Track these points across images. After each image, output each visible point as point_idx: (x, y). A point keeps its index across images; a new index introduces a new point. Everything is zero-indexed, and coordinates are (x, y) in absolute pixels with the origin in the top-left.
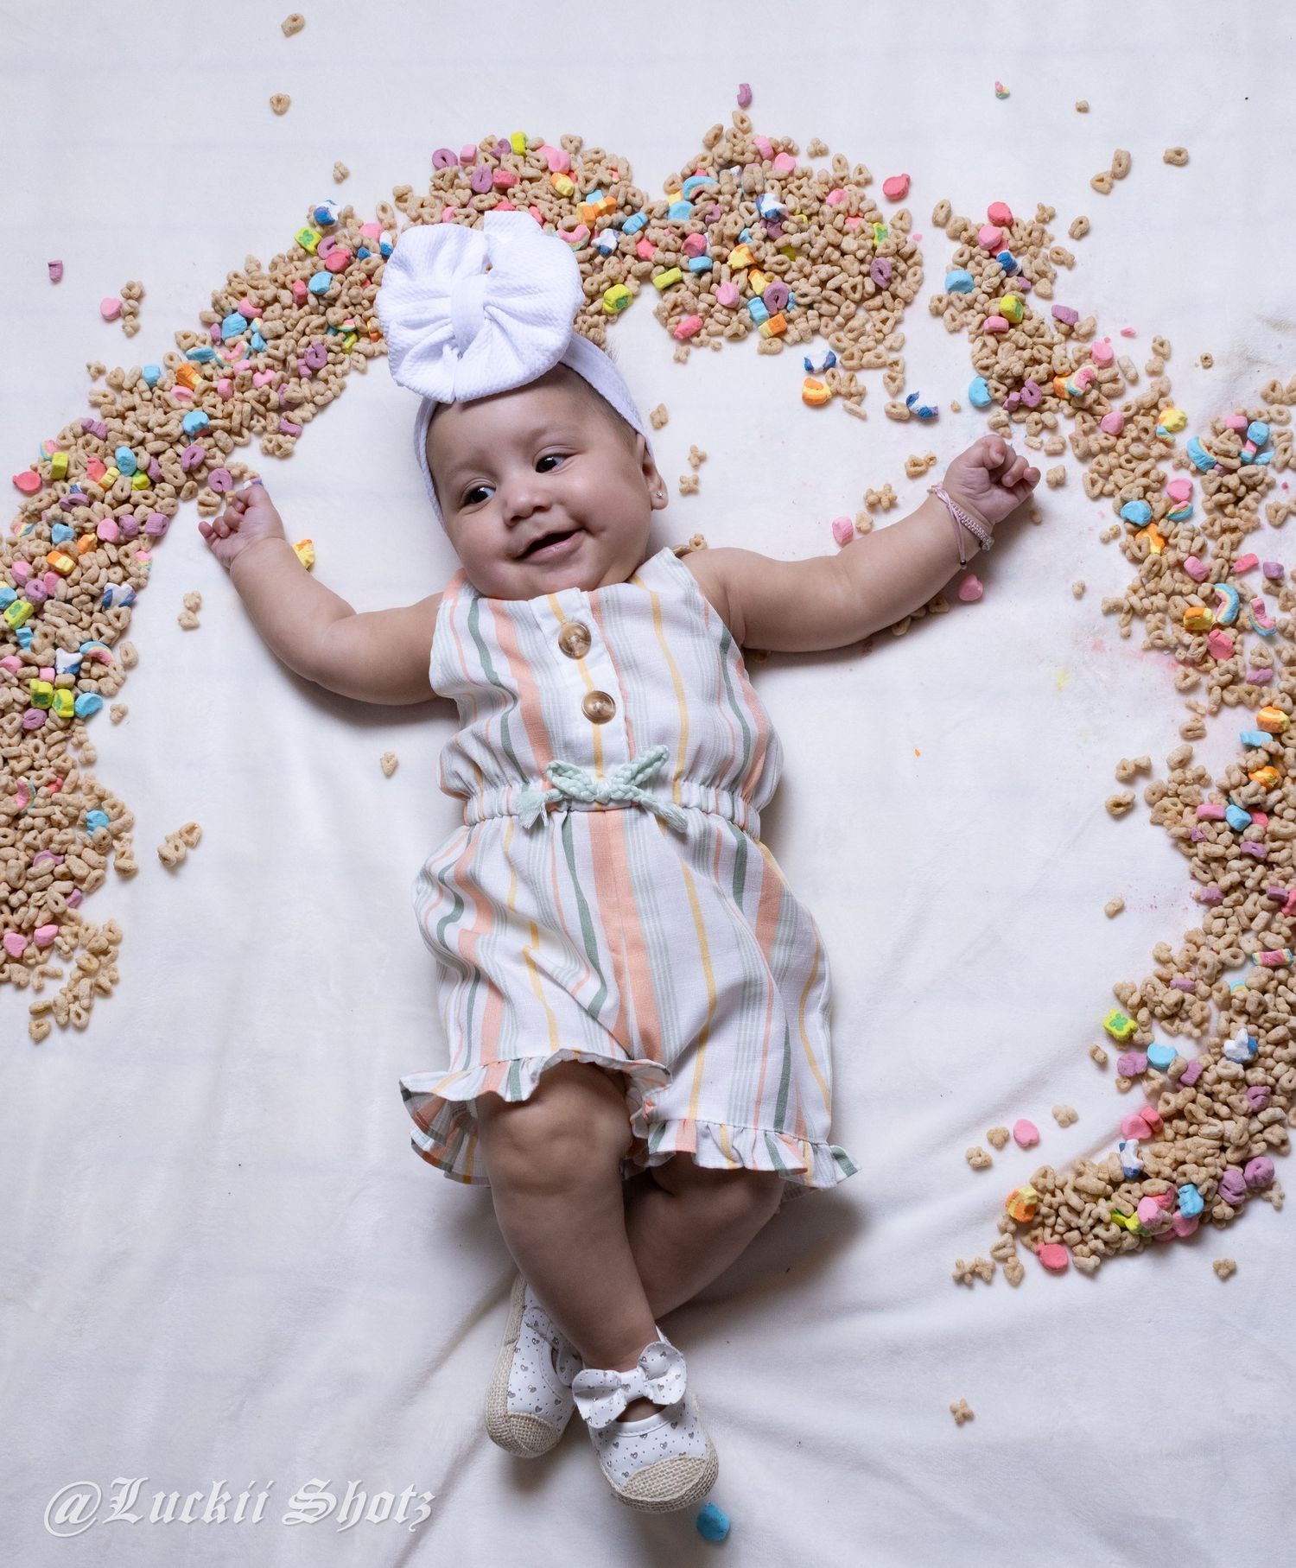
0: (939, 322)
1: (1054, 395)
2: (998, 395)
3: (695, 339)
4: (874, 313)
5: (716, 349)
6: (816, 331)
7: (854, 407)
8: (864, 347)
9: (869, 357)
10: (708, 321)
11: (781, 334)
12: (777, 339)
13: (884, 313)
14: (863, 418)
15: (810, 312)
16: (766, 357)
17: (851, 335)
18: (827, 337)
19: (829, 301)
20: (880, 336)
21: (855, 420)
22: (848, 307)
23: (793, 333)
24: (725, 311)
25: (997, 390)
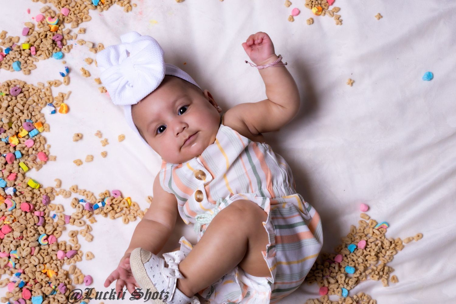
0: (32, 72)
1: (57, 32)
2: (58, 49)
3: (47, 154)
4: (31, 94)
5: (50, 146)
6: (40, 112)
7: (67, 96)
8: (44, 95)
9: (48, 93)
10: (39, 150)
11: (43, 124)
12: (44, 125)
13: (31, 90)
14: (70, 93)
15: (33, 114)
16: (51, 129)
17: (40, 100)
18: (41, 108)
19: (28, 109)
20: (39, 91)
21: (71, 95)
22: (30, 101)
23: (42, 120)
24: (36, 144)
25: (57, 50)
